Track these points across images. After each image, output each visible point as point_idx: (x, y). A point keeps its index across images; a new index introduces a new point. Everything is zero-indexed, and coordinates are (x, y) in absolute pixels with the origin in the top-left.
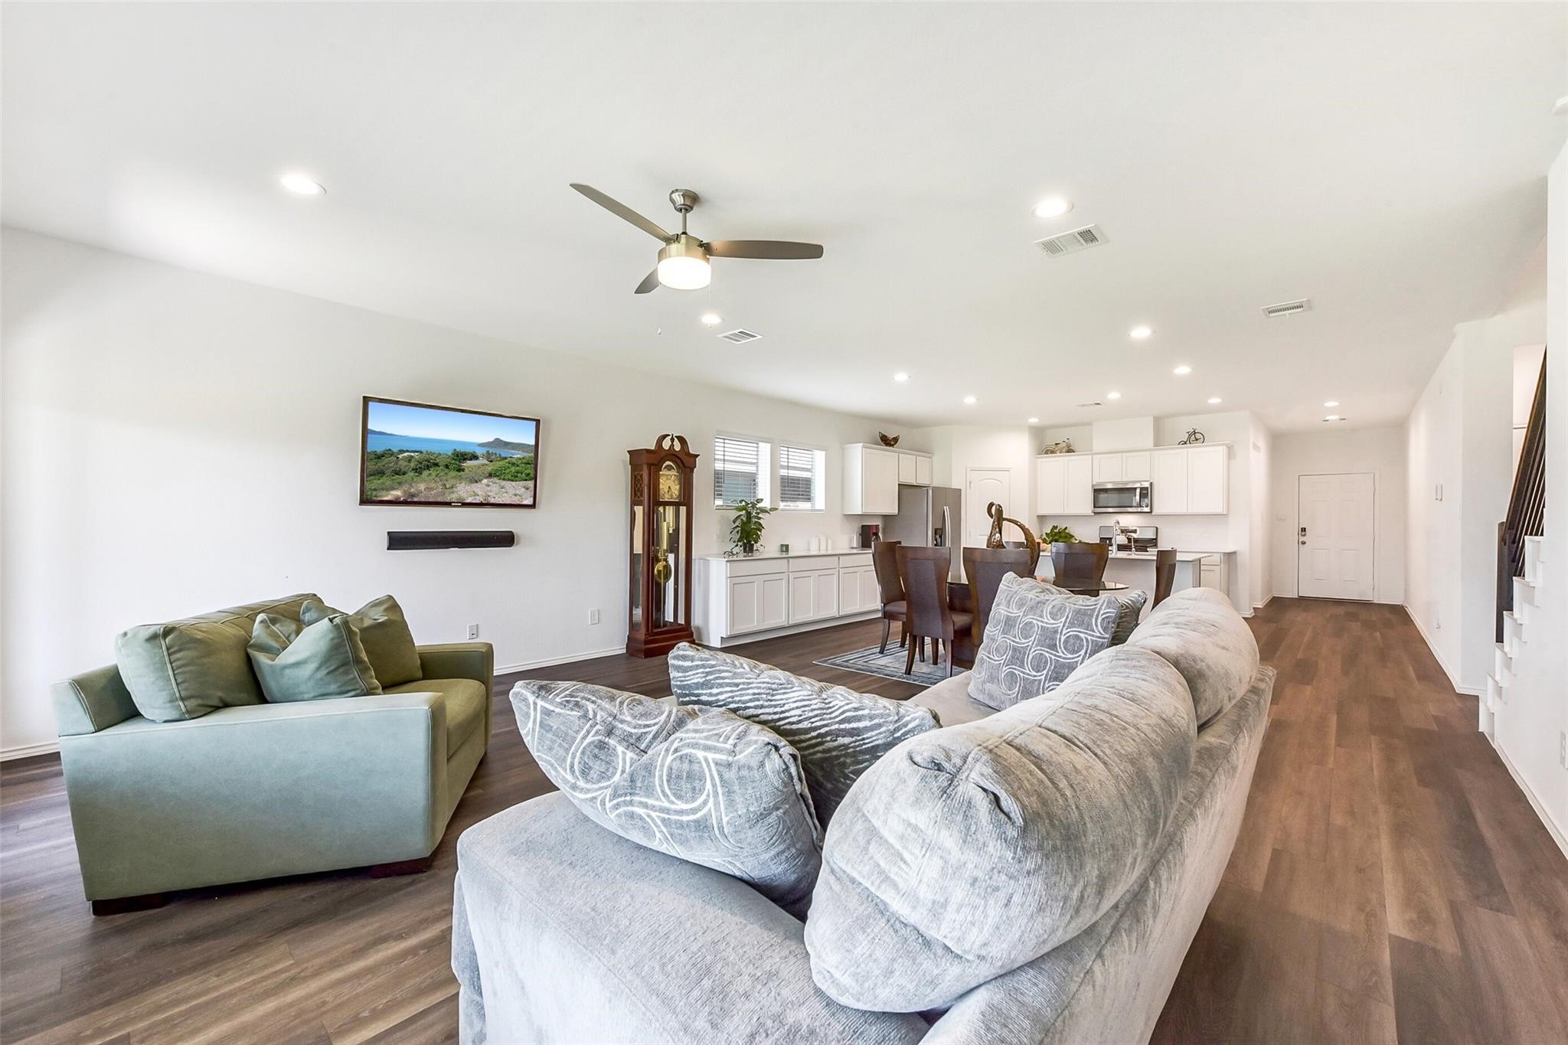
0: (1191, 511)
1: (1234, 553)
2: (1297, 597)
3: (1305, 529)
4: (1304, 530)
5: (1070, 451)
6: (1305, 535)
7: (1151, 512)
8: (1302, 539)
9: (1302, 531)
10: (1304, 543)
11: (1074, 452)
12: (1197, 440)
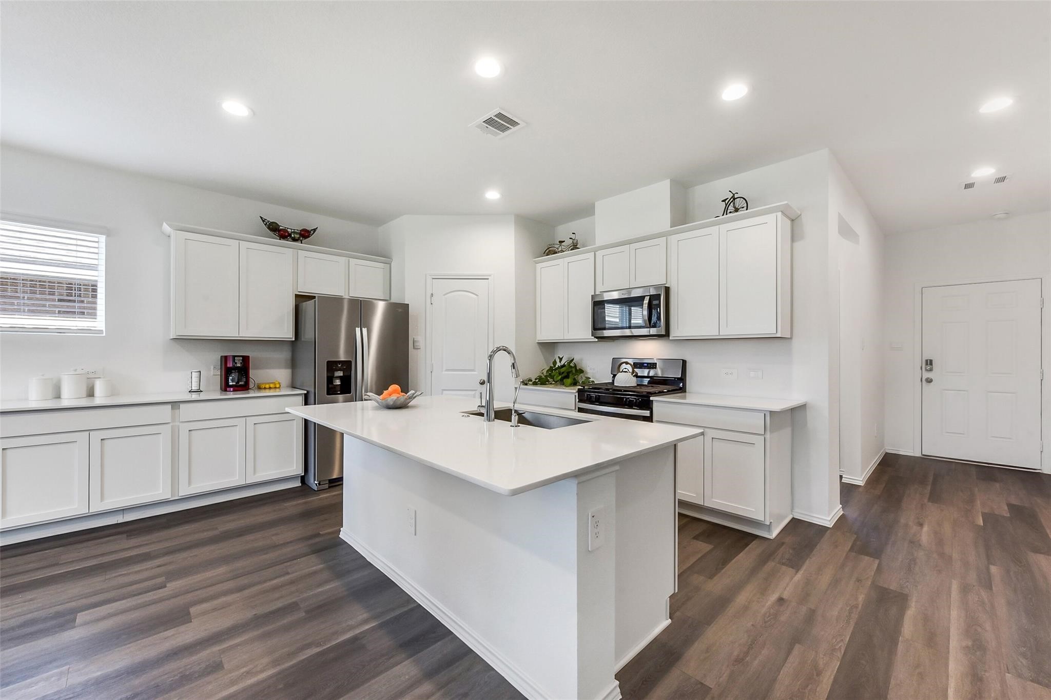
0: (726, 332)
1: (802, 407)
2: (919, 455)
3: (931, 361)
4: (929, 363)
5: (575, 246)
6: (931, 370)
7: (667, 334)
8: (927, 375)
9: (927, 364)
10: (929, 381)
11: (579, 248)
12: (737, 210)
